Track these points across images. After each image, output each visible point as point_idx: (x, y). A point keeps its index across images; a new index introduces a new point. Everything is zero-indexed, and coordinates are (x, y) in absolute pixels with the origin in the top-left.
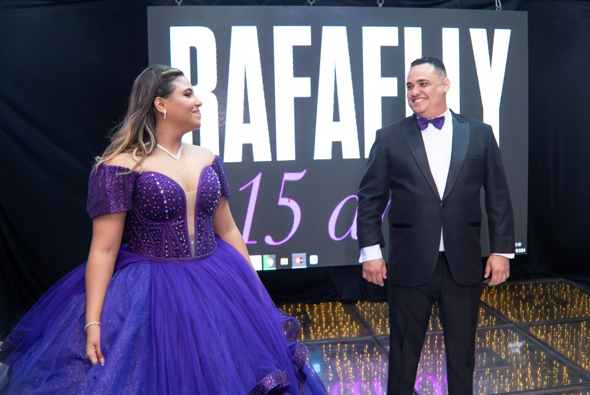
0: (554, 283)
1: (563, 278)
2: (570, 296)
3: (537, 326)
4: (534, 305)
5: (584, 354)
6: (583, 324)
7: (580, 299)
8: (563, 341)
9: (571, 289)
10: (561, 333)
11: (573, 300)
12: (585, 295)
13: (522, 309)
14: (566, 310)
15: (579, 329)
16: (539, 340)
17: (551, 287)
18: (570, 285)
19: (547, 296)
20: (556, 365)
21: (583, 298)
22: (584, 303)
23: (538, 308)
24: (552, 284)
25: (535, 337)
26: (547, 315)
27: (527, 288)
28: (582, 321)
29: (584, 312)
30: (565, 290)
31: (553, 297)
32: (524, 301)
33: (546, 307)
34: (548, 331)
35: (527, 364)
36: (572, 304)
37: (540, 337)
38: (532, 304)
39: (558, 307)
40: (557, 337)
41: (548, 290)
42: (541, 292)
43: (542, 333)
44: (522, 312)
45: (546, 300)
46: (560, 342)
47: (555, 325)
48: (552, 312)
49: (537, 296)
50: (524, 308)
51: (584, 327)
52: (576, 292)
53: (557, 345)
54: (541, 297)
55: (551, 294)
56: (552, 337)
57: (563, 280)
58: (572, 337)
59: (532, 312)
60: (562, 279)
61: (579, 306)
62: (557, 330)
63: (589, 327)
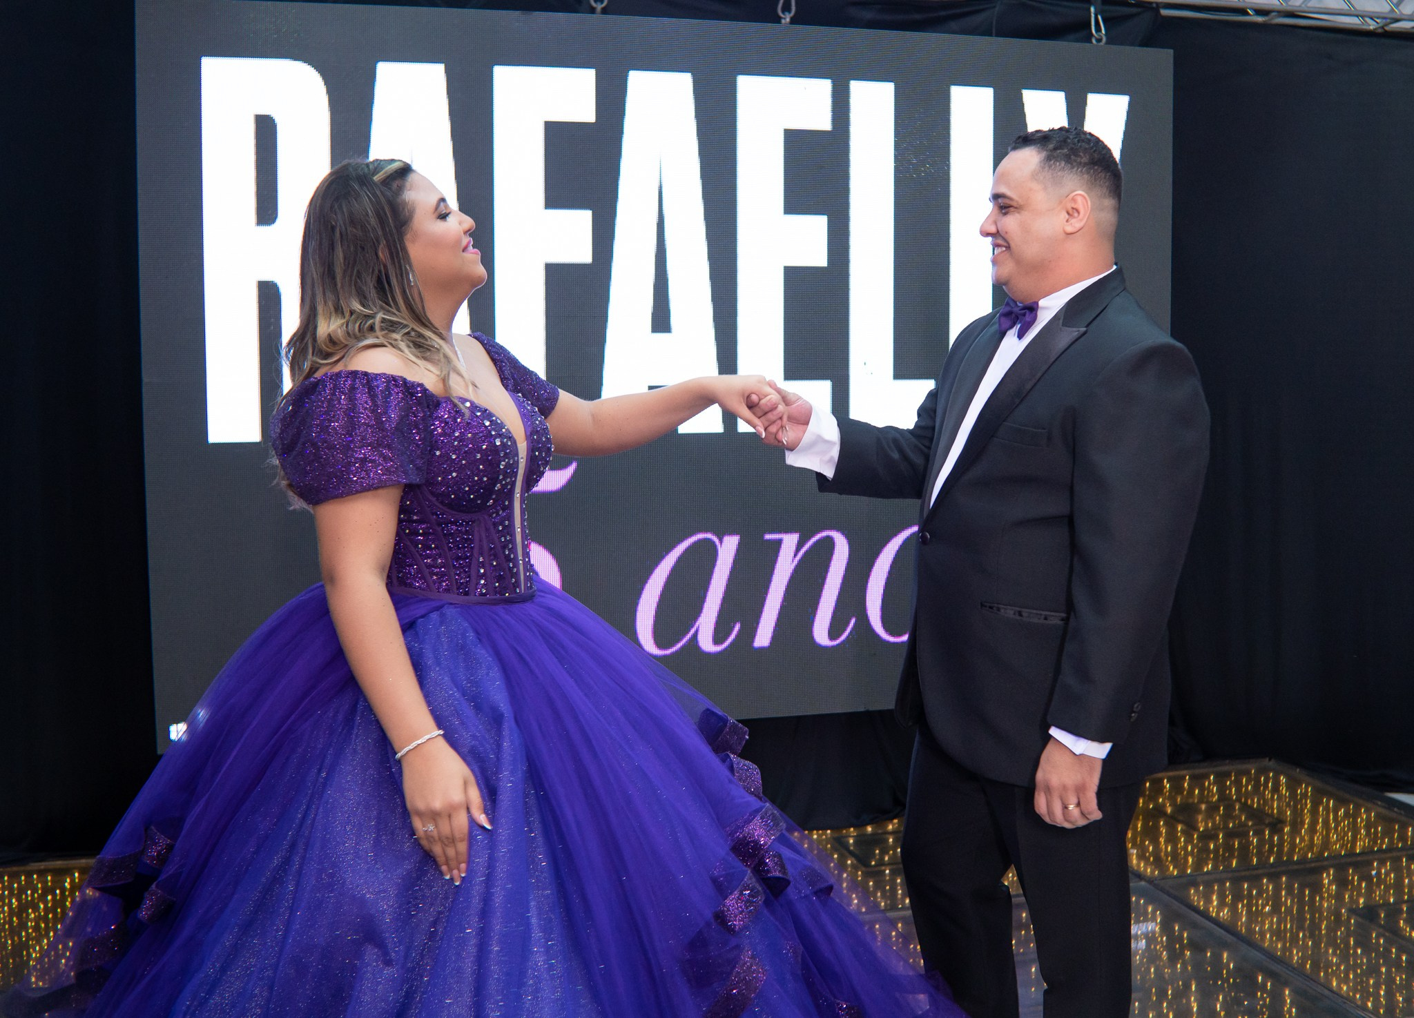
0: (1247, 773)
1: (1270, 760)
2: (1288, 805)
3: (1209, 886)
4: (1196, 829)
5: (1334, 956)
6: (1328, 875)
7: (1314, 812)
8: (1279, 923)
9: (1292, 787)
10: (1270, 903)
11: (1297, 815)
12: (1328, 803)
13: (1167, 842)
14: (1281, 840)
15: (1317, 888)
16: (1216, 922)
17: (1238, 783)
18: (1288, 777)
19: (1229, 807)
20: (1264, 984)
21: (1323, 812)
22: (1326, 823)
23: (1208, 836)
24: (1239, 774)
25: (1205, 914)
26: (1232, 856)
27: (1177, 787)
28: (1326, 869)
29: (1326, 843)
30: (1276, 789)
31: (1246, 808)
32: (1172, 821)
33: (1230, 835)
34: (1238, 897)
35: (1187, 986)
36: (1296, 826)
37: (1218, 913)
38: (1191, 827)
39: (1259, 833)
40: (1259, 913)
41: (1231, 791)
42: (1213, 795)
43: (1222, 904)
44: (1166, 848)
45: (1228, 816)
46: (1271, 923)
47: (1255, 880)
48: (1245, 848)
49: (1203, 807)
50: (1172, 838)
51: (1330, 883)
52: (1305, 795)
53: (1262, 934)
54: (1213, 809)
55: (1238, 800)
56: (1249, 912)
57: (1272, 763)
58: (1301, 911)
59: (1193, 850)
60: (1266, 762)
61: (1312, 830)
62: (1260, 894)
63: (1342, 882)
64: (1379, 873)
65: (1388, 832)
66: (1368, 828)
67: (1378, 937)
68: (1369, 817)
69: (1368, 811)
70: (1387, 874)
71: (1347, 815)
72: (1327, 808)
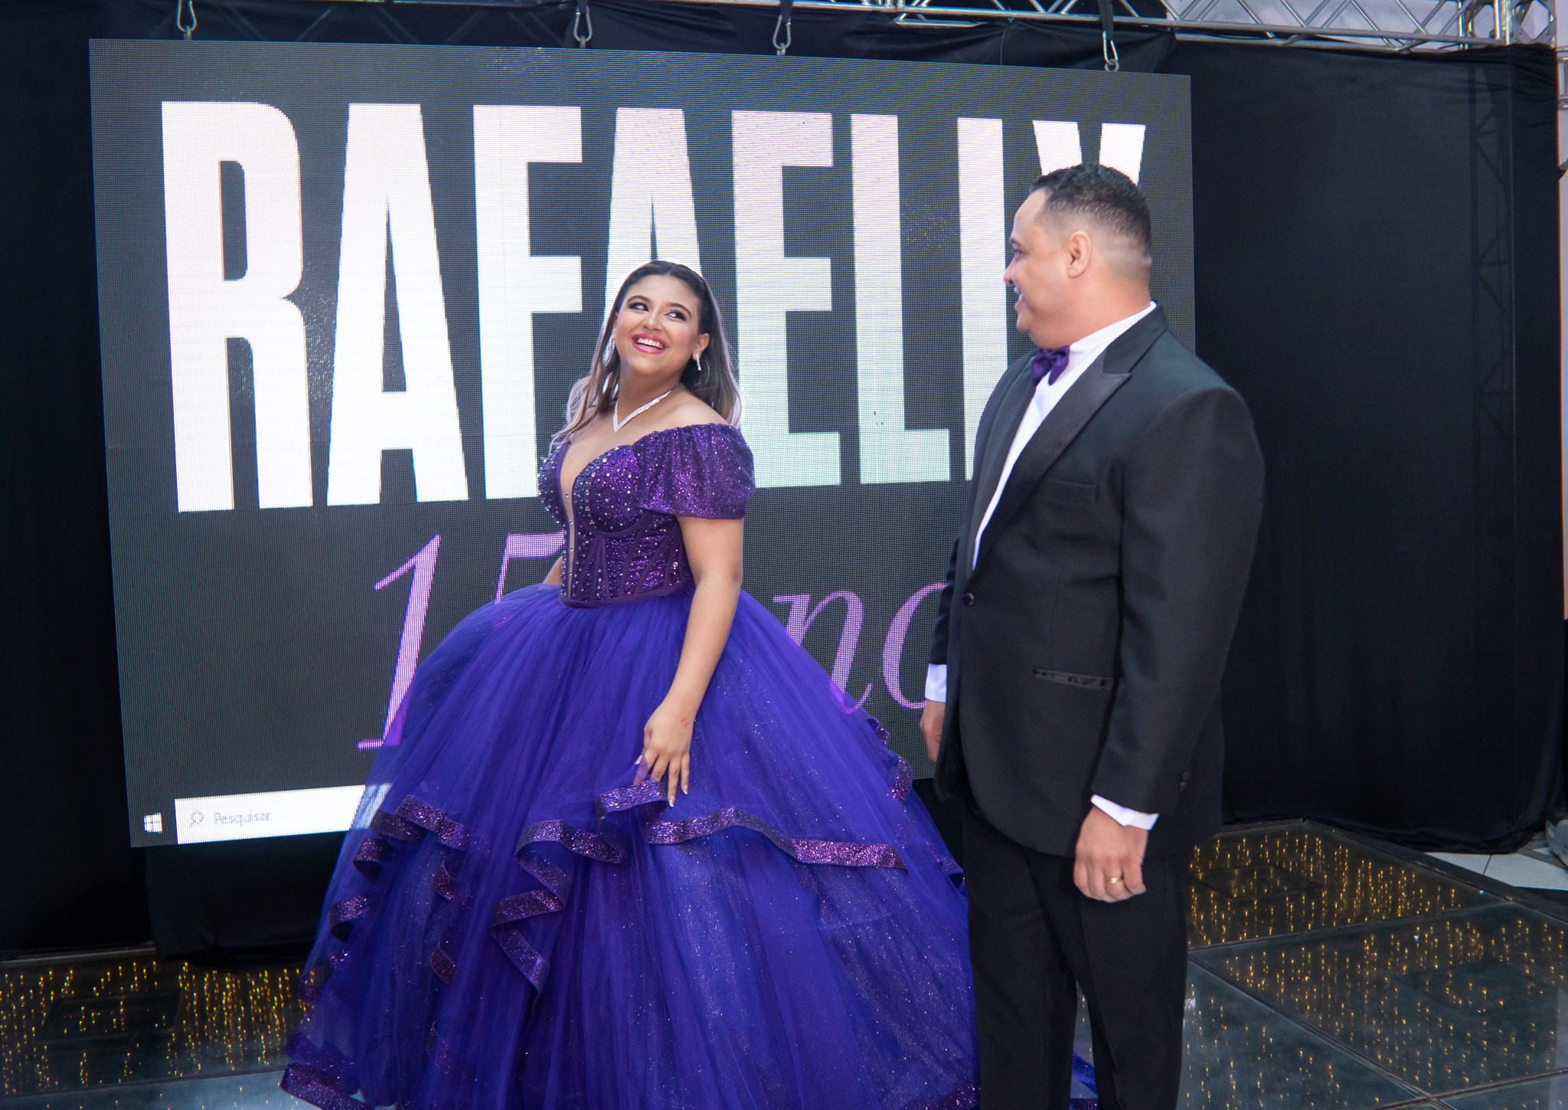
0: (1280, 835)
1: (1304, 820)
2: (1325, 868)
3: (1244, 955)
4: (1230, 896)
5: (1378, 1026)
6: (1369, 942)
7: (1352, 874)
8: (1319, 993)
9: (1330, 845)
10: (1309, 972)
11: (1335, 877)
12: (1366, 864)
13: (1199, 910)
14: (1319, 906)
15: (1358, 956)
16: (1253, 993)
17: (1271, 846)
18: (1324, 838)
19: (1263, 872)
20: (1306, 1060)
21: (1361, 873)
22: (1365, 886)
23: (1242, 903)
24: (1274, 836)
25: (1241, 985)
26: (1268, 924)
27: (1208, 853)
28: (1366, 935)
29: (1366, 907)
30: (1311, 852)
31: (1280, 870)
32: (1203, 888)
33: (1265, 901)
34: (1275, 967)
35: (1225, 1063)
36: (1334, 890)
37: (1255, 985)
38: (1224, 894)
39: (1295, 899)
40: (1300, 983)
41: (1264, 854)
42: (1246, 861)
43: (1259, 975)
44: (1199, 917)
45: (1262, 881)
46: (1311, 993)
47: (1292, 947)
48: (1281, 911)
49: (1236, 872)
50: (1205, 907)
51: (1372, 950)
52: (1342, 857)
53: (1302, 1006)
54: (1246, 874)
55: (1272, 864)
56: (1288, 981)
57: (1306, 824)
58: (1341, 979)
59: (1226, 917)
60: (1299, 822)
61: (1351, 894)
62: (1298, 964)
63: (1384, 948)
64: (1422, 938)
65: (1430, 894)
66: (1408, 890)
67: (1423, 1006)
68: (1409, 878)
69: (1408, 873)
70: (1431, 938)
71: (1386, 877)
72: (1365, 871)
